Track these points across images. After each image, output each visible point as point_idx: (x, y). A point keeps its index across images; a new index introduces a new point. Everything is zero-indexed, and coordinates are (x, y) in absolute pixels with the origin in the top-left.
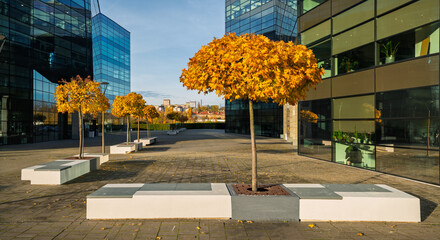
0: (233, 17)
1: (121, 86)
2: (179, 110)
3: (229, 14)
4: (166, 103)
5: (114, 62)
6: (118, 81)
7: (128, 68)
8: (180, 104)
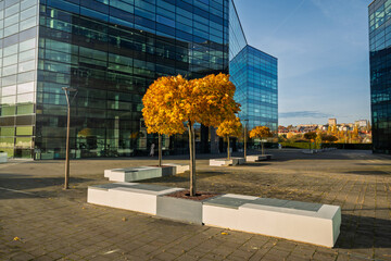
0: (377, 26)
1: (269, 108)
2: (345, 129)
3: (372, 23)
4: (332, 123)
5: (261, 87)
6: (266, 104)
7: (276, 92)
8: (347, 123)
